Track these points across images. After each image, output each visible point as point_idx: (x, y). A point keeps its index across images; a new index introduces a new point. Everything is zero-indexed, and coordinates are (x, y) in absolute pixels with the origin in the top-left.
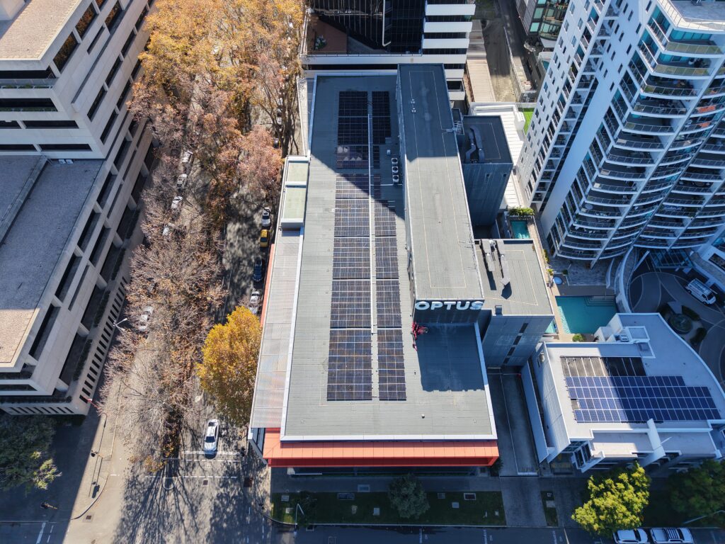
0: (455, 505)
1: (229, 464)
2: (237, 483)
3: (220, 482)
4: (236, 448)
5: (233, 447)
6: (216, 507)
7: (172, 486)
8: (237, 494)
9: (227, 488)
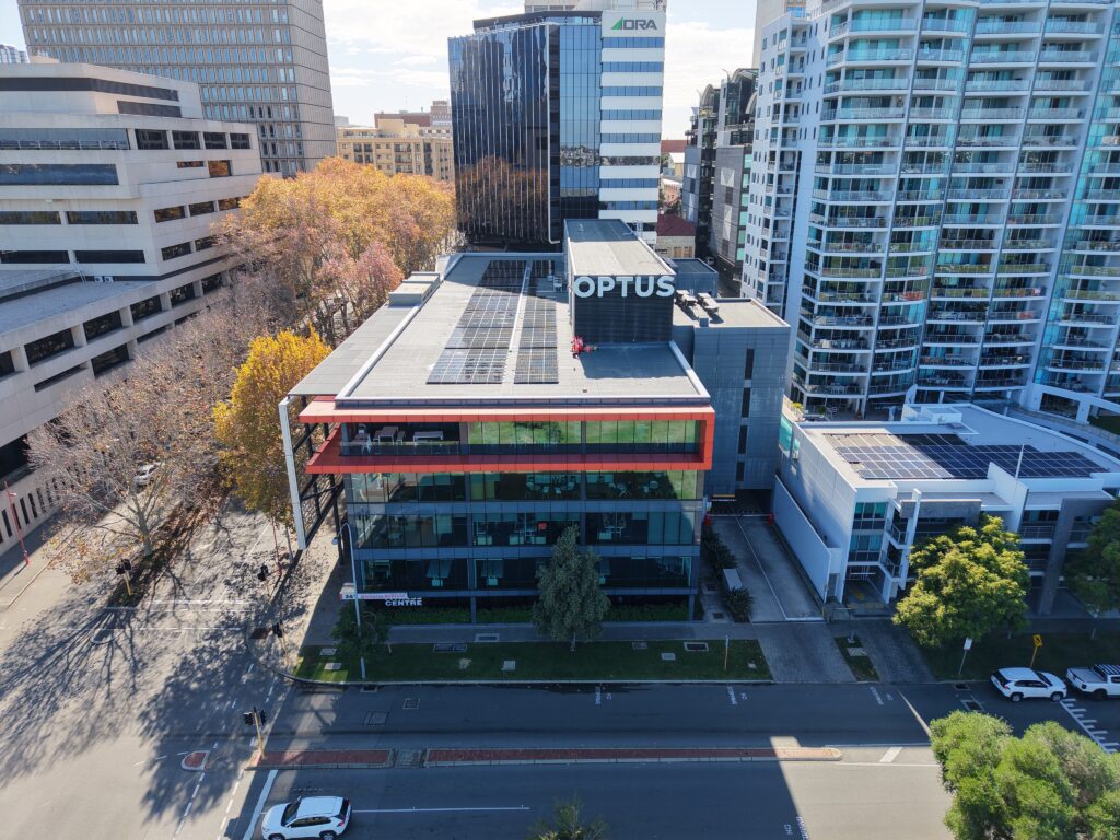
0: (668, 656)
1: (231, 614)
2: (241, 635)
3: (207, 633)
4: (253, 597)
5: (247, 595)
6: (185, 662)
7: (109, 639)
8: (234, 647)
9: (217, 641)
